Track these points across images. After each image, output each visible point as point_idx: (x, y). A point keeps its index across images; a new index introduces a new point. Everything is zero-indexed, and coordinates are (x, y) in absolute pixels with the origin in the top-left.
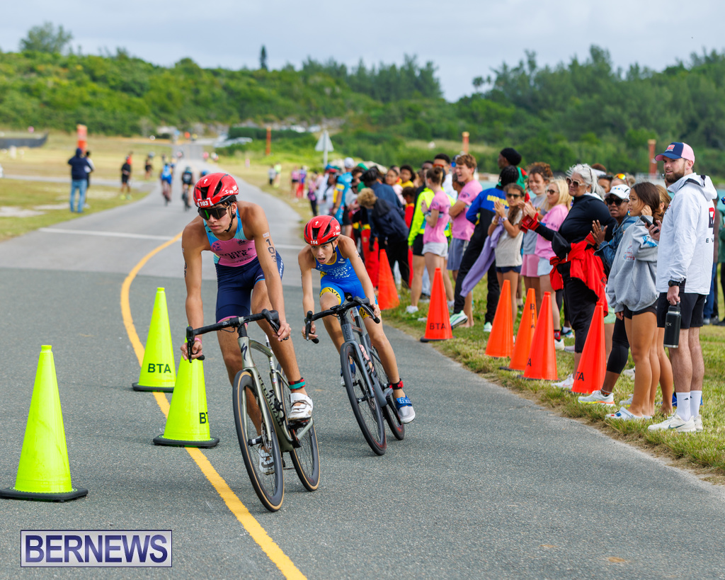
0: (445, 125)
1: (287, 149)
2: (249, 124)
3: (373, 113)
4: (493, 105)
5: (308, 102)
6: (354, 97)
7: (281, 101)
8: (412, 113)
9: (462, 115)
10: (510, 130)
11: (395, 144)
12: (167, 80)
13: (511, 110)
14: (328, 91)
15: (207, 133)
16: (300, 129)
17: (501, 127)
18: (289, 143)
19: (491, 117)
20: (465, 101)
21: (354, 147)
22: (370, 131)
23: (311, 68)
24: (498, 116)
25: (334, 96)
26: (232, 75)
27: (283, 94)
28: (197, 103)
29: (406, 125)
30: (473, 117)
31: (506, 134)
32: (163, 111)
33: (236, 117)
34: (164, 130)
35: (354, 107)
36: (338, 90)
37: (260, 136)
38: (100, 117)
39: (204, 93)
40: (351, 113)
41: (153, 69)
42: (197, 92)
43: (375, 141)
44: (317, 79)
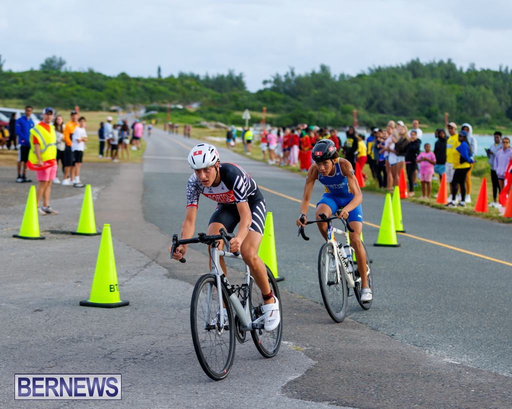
0: (251, 104)
1: (176, 116)
2: (155, 105)
3: (216, 98)
4: (274, 94)
5: (184, 94)
6: (206, 90)
7: (171, 93)
8: (235, 98)
9: (259, 99)
10: (283, 106)
11: (229, 114)
12: (114, 84)
13: (282, 96)
14: (193, 87)
15: (134, 109)
16: (180, 107)
17: (278, 104)
18: (177, 113)
19: (273, 100)
20: (260, 92)
21: (209, 115)
22: (215, 108)
23: (182, 77)
24: (277, 99)
25: (196, 90)
26: (146, 81)
27: (171, 89)
28: (129, 94)
29: (233, 104)
30: (264, 100)
31: (281, 108)
32: (112, 99)
33: (148, 101)
34: (114, 108)
35: (206, 95)
36: (198, 87)
37: (162, 110)
38: (82, 102)
39: (133, 90)
40: (205, 99)
41: (106, 78)
42: (129, 89)
43: (219, 112)
44: (187, 82)
